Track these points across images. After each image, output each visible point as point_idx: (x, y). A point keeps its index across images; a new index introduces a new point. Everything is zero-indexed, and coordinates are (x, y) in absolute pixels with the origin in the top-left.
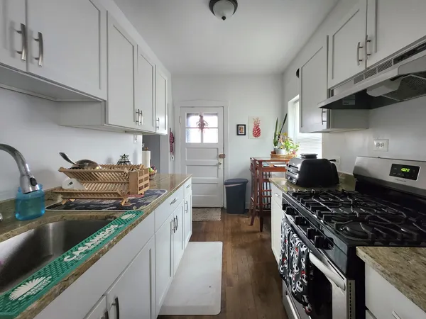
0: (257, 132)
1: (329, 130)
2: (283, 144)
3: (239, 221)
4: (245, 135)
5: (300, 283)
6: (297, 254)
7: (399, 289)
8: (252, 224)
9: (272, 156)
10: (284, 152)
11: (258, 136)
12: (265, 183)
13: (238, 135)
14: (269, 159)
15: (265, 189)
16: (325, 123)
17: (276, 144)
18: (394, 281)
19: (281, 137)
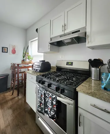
0: (14, 52)
1: (51, 52)
2: (27, 57)
3: (4, 96)
4: (7, 52)
5: (53, 111)
6: (51, 99)
7: (93, 96)
8: (12, 94)
9: (22, 62)
10: (28, 61)
11: (14, 53)
12: (20, 74)
13: (3, 52)
14: (21, 63)
15: (20, 76)
16: (49, 49)
17: (24, 57)
18: (91, 94)
19: (26, 54)
